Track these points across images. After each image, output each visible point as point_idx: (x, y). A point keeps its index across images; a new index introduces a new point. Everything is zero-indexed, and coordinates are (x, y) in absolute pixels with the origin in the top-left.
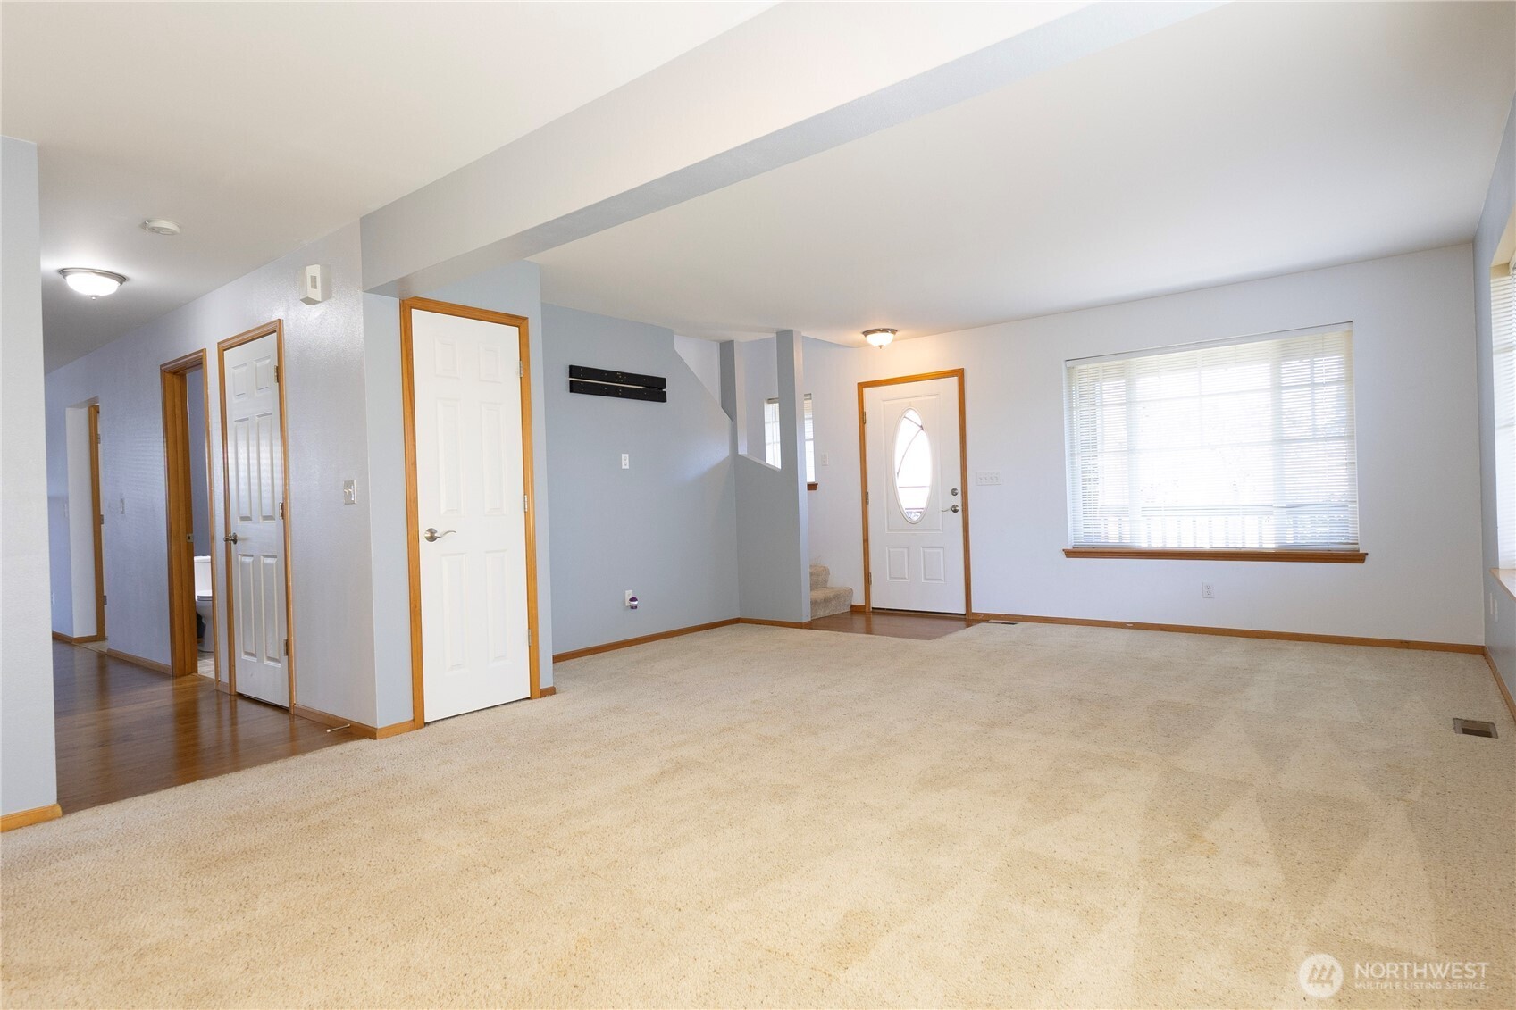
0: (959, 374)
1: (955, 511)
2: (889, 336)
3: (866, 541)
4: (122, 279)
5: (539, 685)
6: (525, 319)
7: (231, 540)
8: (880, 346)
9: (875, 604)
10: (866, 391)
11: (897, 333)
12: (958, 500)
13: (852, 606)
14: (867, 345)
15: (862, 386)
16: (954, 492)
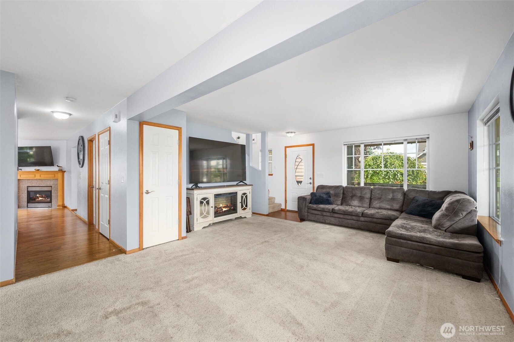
0: (313, 145)
1: (311, 184)
2: (293, 134)
3: (286, 191)
4: (70, 115)
5: (181, 236)
6: (181, 128)
7: (99, 189)
8: (291, 137)
9: (288, 208)
10: (287, 149)
11: (295, 133)
12: (311, 181)
13: (281, 209)
14: (287, 136)
15: (286, 147)
16: (310, 178)
